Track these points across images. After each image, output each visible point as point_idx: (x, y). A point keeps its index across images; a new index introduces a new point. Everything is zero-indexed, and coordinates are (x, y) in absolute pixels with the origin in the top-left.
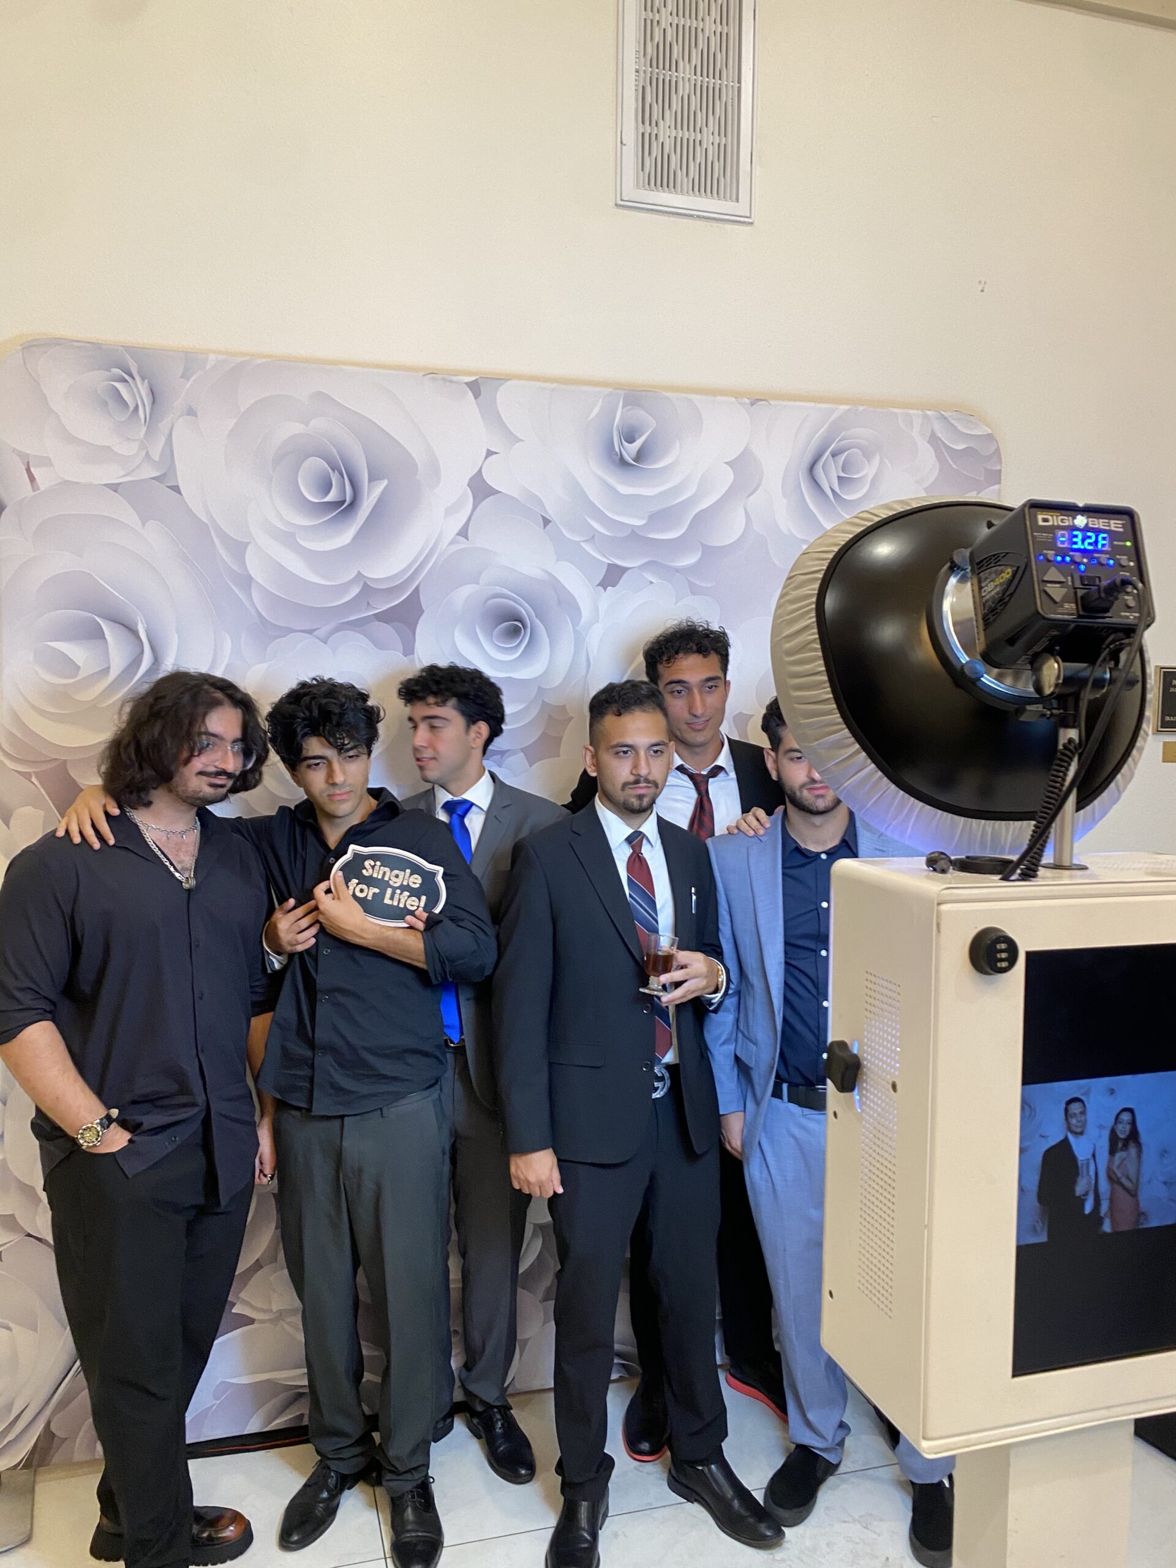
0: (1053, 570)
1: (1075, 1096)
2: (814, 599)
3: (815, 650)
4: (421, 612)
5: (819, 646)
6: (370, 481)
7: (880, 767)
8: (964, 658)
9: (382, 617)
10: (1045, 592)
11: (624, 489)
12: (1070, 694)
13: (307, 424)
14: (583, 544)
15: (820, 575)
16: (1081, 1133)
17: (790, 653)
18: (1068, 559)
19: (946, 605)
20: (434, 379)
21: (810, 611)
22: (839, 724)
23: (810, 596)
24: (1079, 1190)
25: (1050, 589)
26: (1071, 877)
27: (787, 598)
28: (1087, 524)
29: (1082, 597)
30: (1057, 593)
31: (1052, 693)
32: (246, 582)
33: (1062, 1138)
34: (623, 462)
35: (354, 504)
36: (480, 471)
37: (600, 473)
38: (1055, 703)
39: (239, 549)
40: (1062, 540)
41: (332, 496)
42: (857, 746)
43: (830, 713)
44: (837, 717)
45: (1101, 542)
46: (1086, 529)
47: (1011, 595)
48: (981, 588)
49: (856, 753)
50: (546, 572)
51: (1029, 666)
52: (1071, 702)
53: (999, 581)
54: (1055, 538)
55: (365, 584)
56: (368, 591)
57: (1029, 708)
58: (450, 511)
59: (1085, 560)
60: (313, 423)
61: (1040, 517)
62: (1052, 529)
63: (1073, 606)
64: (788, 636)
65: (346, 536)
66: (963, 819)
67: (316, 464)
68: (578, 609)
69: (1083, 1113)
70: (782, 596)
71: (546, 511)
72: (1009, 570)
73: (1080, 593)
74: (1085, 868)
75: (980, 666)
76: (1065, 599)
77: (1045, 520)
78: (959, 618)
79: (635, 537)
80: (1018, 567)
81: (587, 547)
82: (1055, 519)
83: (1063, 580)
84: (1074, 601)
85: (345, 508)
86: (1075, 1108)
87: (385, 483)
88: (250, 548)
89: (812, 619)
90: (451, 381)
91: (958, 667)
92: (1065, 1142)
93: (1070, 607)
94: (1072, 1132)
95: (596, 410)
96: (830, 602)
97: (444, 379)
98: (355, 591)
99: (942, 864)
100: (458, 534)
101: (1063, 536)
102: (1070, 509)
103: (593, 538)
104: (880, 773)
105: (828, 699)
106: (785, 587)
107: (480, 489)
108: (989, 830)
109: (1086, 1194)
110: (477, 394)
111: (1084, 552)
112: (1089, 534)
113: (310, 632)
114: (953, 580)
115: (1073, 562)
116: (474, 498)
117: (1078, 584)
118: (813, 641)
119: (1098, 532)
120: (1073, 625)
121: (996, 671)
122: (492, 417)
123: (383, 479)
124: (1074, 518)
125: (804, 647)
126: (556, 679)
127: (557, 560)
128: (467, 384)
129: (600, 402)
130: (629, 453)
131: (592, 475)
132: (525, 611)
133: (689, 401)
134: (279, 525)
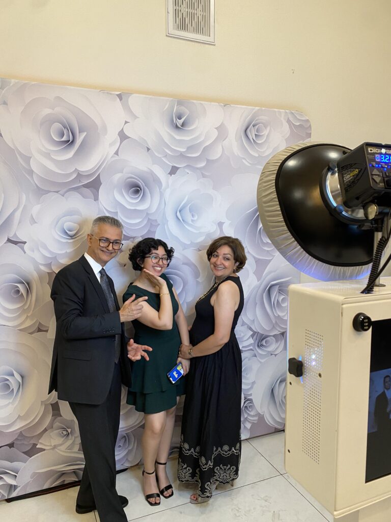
0: (375, 170)
1: (387, 375)
2: (274, 181)
4: (101, 184)
5: (277, 200)
6: (79, 132)
7: (302, 247)
8: (335, 205)
9: (86, 186)
10: (373, 179)
11: (177, 137)
12: (380, 219)
13: (53, 110)
14: (163, 158)
16: (389, 389)
17: (265, 203)
18: (380, 166)
20: (104, 93)
21: (273, 186)
22: (286, 230)
23: (271, 180)
24: (388, 410)
25: (375, 177)
27: (263, 181)
28: (386, 152)
30: (378, 179)
32: (31, 172)
33: (383, 391)
34: (177, 127)
35: (73, 142)
36: (123, 129)
37: (168, 131)
38: (373, 222)
39: (27, 159)
41: (64, 138)
42: (293, 239)
46: (386, 154)
47: (358, 180)
48: (343, 177)
49: (293, 242)
50: (149, 168)
51: (362, 208)
52: (379, 221)
53: (352, 175)
54: (375, 158)
55: (79, 173)
56: (80, 176)
58: (111, 145)
59: (386, 166)
60: (55, 109)
62: (374, 154)
63: (383, 184)
64: (264, 196)
65: (70, 154)
66: (333, 266)
67: (57, 126)
68: (160, 183)
69: (390, 381)
71: (148, 145)
72: (357, 170)
76: (380, 182)
77: (371, 150)
78: (333, 190)
79: (182, 156)
80: (361, 169)
82: (374, 150)
83: (379, 174)
84: (383, 182)
85: (70, 143)
86: (387, 379)
88: (31, 159)
89: (273, 189)
90: (111, 94)
91: (333, 208)
94: (386, 389)
95: (167, 106)
97: (108, 93)
98: (74, 176)
100: (115, 154)
101: (378, 157)
102: (380, 146)
103: (166, 155)
104: (302, 250)
105: (282, 221)
106: (261, 176)
107: (123, 136)
110: (121, 99)
111: (385, 163)
112: (387, 156)
113: (57, 192)
114: (329, 174)
115: (382, 167)
116: (120, 139)
117: (384, 176)
118: (275, 198)
120: (383, 192)
121: (349, 210)
122: (127, 108)
123: (85, 131)
124: (381, 150)
125: (271, 200)
126: (153, 210)
127: (153, 164)
128: (117, 95)
129: (168, 104)
130: (179, 123)
131: (165, 131)
132: (141, 183)
133: (201, 104)
134: (44, 150)
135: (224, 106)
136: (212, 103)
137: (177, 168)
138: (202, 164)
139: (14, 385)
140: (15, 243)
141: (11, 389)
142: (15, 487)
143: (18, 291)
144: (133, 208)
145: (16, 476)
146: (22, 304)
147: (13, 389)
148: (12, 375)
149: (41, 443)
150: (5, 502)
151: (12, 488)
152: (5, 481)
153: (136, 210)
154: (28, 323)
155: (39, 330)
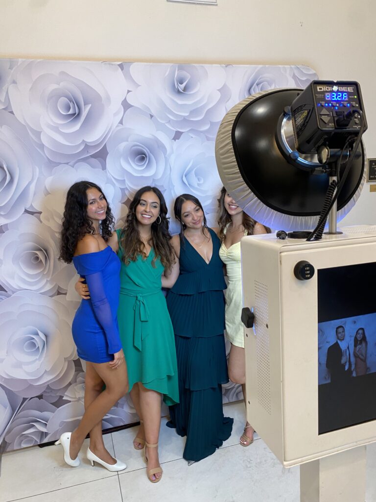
0: (324, 109)
1: (339, 325)
2: (231, 132)
3: (232, 152)
4: (107, 153)
5: (233, 151)
6: (85, 105)
7: (259, 198)
8: (290, 151)
9: (93, 156)
10: (321, 119)
11: (180, 102)
12: (333, 162)
13: (59, 85)
14: (166, 124)
15: (233, 122)
16: (343, 340)
17: (222, 154)
18: (330, 105)
19: (282, 131)
20: (105, 64)
21: (229, 137)
22: (242, 182)
23: (228, 131)
24: (343, 361)
25: (323, 117)
26: (336, 237)
27: (221, 132)
28: (338, 90)
29: (337, 121)
30: (326, 119)
31: (326, 162)
32: (42, 146)
33: (335, 342)
34: (179, 92)
35: (79, 114)
36: (125, 99)
37: (171, 96)
38: (327, 167)
39: (38, 134)
40: (328, 96)
41: (71, 112)
42: (250, 190)
43: (239, 178)
44: (241, 179)
45: (344, 97)
46: (338, 91)
47: (307, 122)
48: (295, 121)
49: (250, 193)
50: (153, 135)
51: (316, 152)
52: (333, 165)
53: (302, 117)
54: (325, 96)
55: (86, 144)
56: (87, 147)
57: (316, 169)
58: (115, 114)
59: (338, 105)
60: (61, 84)
61: (318, 88)
62: (324, 92)
63: (333, 124)
64: (221, 148)
65: (77, 126)
66: (293, 216)
67: (64, 100)
68: (166, 149)
69: (344, 331)
70: (219, 132)
71: (151, 112)
72: (306, 112)
73: (336, 119)
74: (341, 233)
75: (297, 154)
76: (329, 122)
77: (320, 89)
78: (287, 136)
79: (185, 120)
80: (310, 110)
81: (167, 125)
82: (324, 88)
83: (329, 113)
84: (333, 121)
85: (76, 116)
86: (340, 330)
87: (90, 105)
88: (42, 133)
89: (230, 140)
90: (112, 65)
91: (288, 154)
92: (337, 344)
93: (332, 125)
94: (339, 339)
95: (167, 73)
96: (237, 133)
97: (109, 64)
98: (82, 147)
99: (283, 235)
100: (119, 123)
101: (328, 95)
102: (331, 84)
103: (169, 121)
104: (259, 201)
105: (238, 172)
106: (220, 128)
107: (126, 105)
108: (304, 220)
109: (346, 363)
110: (122, 69)
111: (337, 101)
112: (339, 94)
113: (67, 163)
114: (285, 120)
115: (333, 106)
116: (124, 108)
117: (335, 115)
118: (231, 149)
119: (342, 92)
120: (333, 133)
121: (304, 155)
122: (128, 77)
123: (90, 104)
124: (332, 87)
125: (227, 152)
126: (160, 176)
127: (157, 130)
128: (119, 65)
129: (169, 69)
130: (181, 88)
131: (167, 97)
132: (146, 151)
133: (202, 66)
134: (52, 124)
135: (226, 67)
136: (214, 65)
137: (181, 133)
138: (206, 127)
139: (39, 344)
140: (32, 213)
141: (37, 347)
142: (46, 434)
143: (37, 258)
144: (139, 175)
145: (46, 424)
146: (42, 270)
147: (39, 347)
148: (37, 334)
149: (67, 396)
150: (38, 447)
151: (43, 435)
152: (37, 428)
153: (142, 176)
154: (48, 287)
155: (59, 293)
